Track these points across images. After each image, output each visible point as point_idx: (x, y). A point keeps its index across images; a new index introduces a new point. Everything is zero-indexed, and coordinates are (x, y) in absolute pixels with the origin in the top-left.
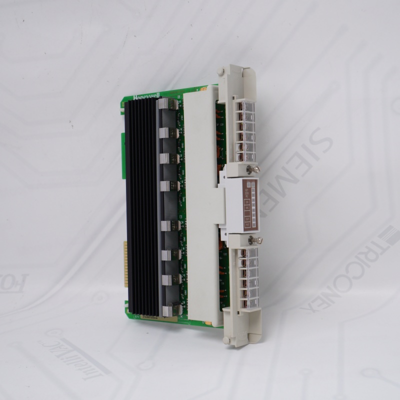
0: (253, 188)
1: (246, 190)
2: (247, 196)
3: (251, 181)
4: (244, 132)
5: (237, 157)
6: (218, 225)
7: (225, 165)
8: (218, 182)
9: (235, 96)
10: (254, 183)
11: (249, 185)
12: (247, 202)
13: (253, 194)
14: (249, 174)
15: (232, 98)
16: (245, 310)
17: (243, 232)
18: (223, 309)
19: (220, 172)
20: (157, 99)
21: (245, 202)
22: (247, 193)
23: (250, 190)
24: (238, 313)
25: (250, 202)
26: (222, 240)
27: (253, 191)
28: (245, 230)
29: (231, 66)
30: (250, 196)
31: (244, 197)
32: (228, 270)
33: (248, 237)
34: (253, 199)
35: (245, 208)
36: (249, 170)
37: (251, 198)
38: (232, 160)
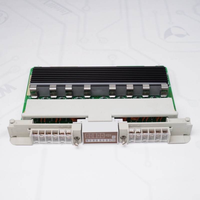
0: (112, 140)
1: (110, 135)
2: (106, 135)
3: (116, 139)
4: (148, 134)
5: (132, 130)
6: (88, 117)
7: (127, 122)
8: (115, 118)
9: (172, 128)
10: (115, 141)
11: (114, 137)
12: (102, 136)
13: (107, 140)
14: (121, 138)
15: (170, 126)
16: (31, 133)
17: (83, 132)
18: (32, 120)
19: (122, 119)
20: (167, 83)
21: (102, 133)
22: (108, 136)
23: (110, 138)
24: (30, 129)
25: (102, 138)
26: (78, 120)
27: (109, 140)
28: (84, 133)
29: (192, 126)
30: (106, 138)
31: (106, 133)
32: (58, 123)
33: (80, 136)
34: (104, 140)
35: (99, 133)
36: (124, 137)
37: (105, 138)
38: (130, 126)
